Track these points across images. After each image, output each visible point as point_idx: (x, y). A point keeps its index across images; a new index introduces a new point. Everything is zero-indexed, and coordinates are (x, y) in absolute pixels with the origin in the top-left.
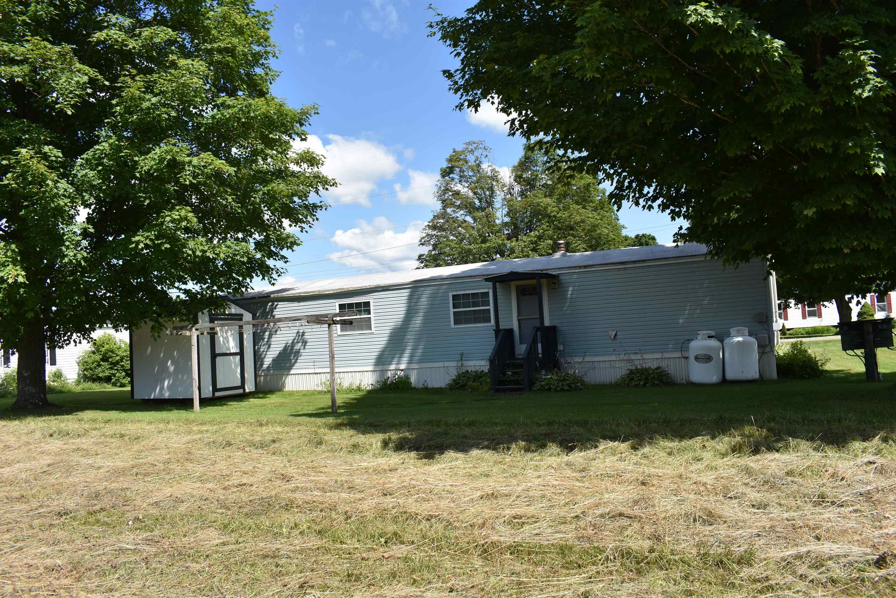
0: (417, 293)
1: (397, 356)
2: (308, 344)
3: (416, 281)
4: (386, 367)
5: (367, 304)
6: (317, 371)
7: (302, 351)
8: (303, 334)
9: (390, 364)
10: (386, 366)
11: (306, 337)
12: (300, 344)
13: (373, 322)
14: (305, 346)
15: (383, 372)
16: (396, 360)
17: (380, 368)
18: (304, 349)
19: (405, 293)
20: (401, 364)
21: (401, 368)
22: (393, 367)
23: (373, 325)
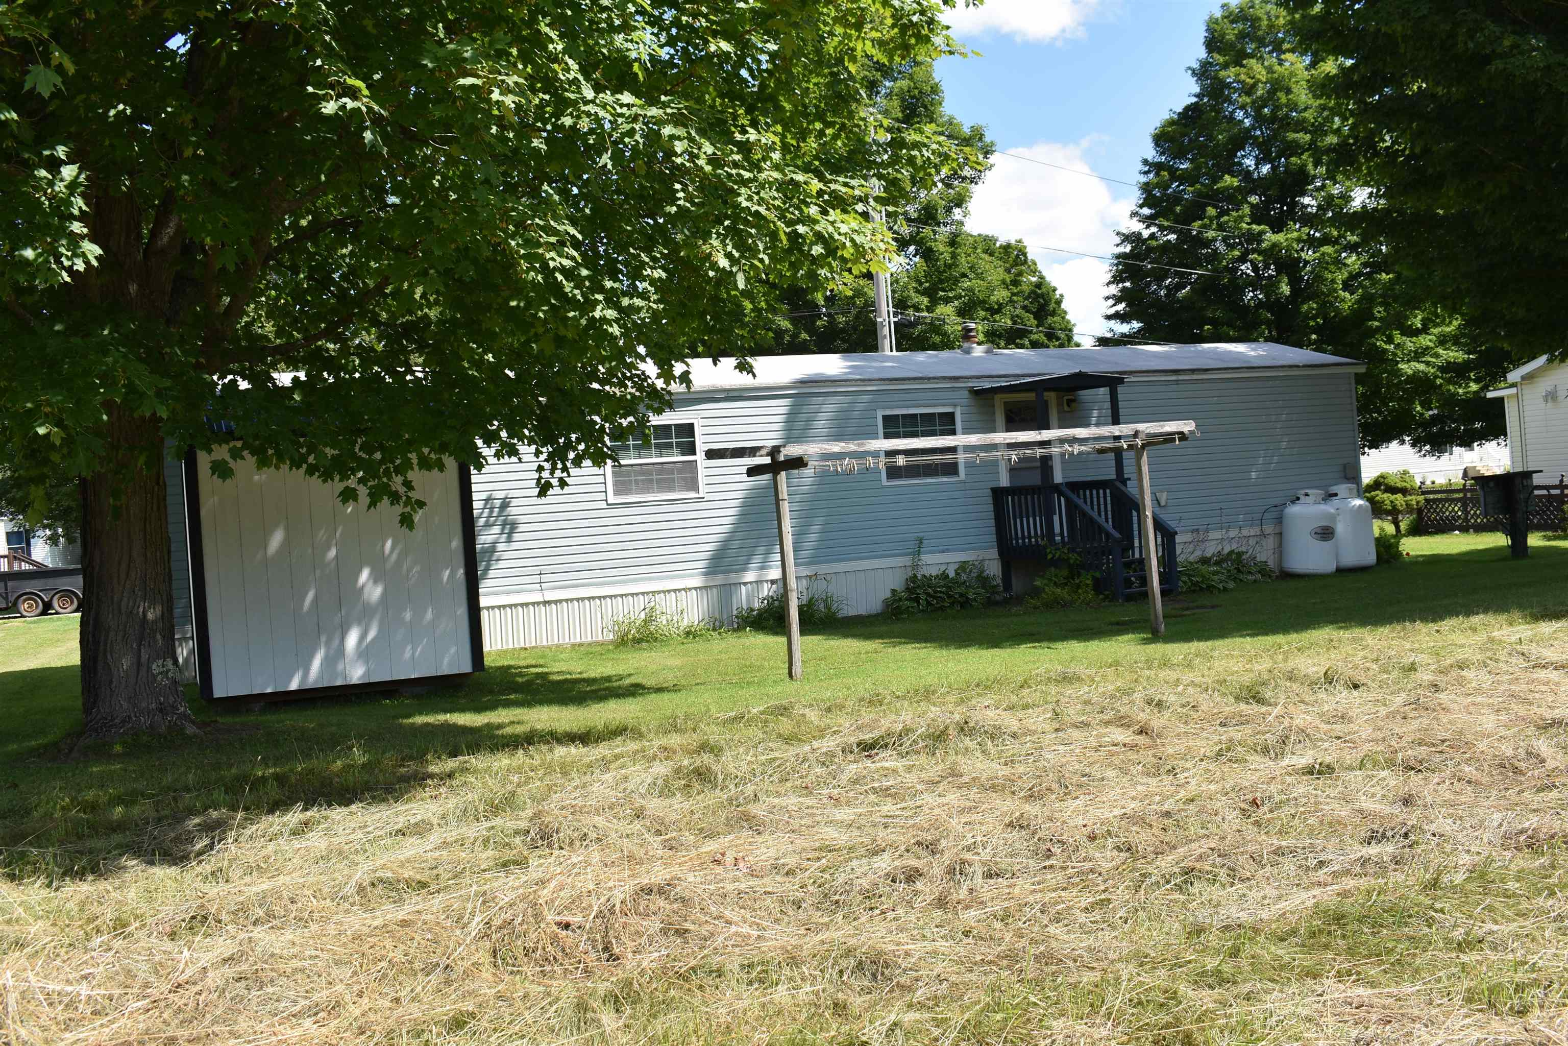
0: (805, 409)
1: (761, 550)
2: (521, 528)
3: (803, 382)
4: (733, 578)
5: (688, 430)
6: (550, 596)
7: (501, 547)
8: (505, 504)
9: (744, 570)
10: (732, 575)
11: (512, 510)
12: (496, 529)
13: (701, 472)
14: (510, 534)
15: (727, 590)
16: (757, 559)
17: (719, 579)
18: (509, 540)
19: (781, 407)
20: (770, 567)
21: (770, 578)
22: (750, 576)
23: (702, 481)
